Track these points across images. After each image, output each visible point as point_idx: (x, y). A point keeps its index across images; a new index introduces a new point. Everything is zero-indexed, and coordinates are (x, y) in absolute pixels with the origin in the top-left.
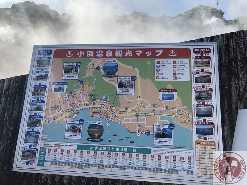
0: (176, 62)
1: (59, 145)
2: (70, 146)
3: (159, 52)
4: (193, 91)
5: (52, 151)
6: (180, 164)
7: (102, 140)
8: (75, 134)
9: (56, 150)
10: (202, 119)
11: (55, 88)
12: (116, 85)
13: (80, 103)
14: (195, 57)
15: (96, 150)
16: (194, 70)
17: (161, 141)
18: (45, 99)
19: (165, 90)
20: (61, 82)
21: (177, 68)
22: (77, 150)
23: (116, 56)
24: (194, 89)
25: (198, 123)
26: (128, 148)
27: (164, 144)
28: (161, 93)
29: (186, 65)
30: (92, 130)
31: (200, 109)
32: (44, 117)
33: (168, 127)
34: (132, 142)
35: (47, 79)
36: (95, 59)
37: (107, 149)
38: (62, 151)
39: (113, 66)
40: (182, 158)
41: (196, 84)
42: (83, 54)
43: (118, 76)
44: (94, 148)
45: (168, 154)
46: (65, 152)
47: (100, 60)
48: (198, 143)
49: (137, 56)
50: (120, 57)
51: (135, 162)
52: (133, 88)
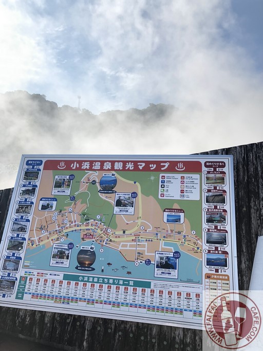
0: (184, 177)
1: (43, 274)
2: (55, 275)
3: (165, 166)
4: (203, 212)
5: (34, 282)
6: (186, 303)
7: (93, 269)
8: (62, 260)
9: (38, 280)
10: (213, 247)
11: (42, 205)
12: (114, 203)
13: (70, 223)
14: (206, 172)
15: (86, 281)
16: (205, 187)
17: (164, 273)
18: (30, 218)
19: (171, 210)
20: (50, 198)
21: (185, 185)
22: (64, 281)
23: (115, 169)
24: (204, 210)
25: (209, 251)
26: (124, 281)
27: (167, 276)
28: (166, 214)
29: (196, 181)
30: (82, 256)
31: (211, 235)
32: (27, 240)
33: (172, 256)
34: (129, 273)
35: (34, 194)
36: (91, 172)
37: (98, 280)
38: (46, 281)
39: (111, 181)
40: (188, 294)
41: (207, 204)
42: (78, 166)
43: (116, 192)
44: (83, 279)
45: (171, 289)
46: (49, 283)
47: (97, 173)
48: (208, 276)
49: (139, 170)
50: (119, 170)
51: (132, 297)
52: (133, 207)
